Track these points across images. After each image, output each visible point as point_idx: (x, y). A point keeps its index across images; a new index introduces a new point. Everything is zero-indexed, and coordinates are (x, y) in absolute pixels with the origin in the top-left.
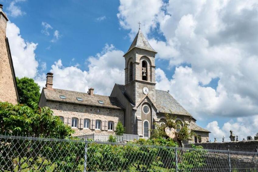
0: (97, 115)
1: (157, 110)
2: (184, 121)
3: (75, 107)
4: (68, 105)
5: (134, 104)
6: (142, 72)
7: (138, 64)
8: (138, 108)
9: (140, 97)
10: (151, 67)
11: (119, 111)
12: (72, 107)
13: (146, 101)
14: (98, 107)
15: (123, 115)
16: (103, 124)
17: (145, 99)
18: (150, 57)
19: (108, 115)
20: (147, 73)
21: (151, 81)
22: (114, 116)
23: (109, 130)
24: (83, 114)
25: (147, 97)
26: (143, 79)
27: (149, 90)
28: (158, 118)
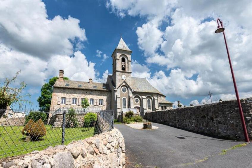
0: (91, 96)
1: (132, 90)
2: (153, 97)
3: (75, 91)
4: (69, 89)
5: (116, 87)
6: (121, 65)
7: (118, 59)
8: (118, 89)
9: (119, 81)
10: (128, 61)
11: (107, 92)
12: (73, 91)
13: (124, 84)
14: (91, 90)
15: (110, 95)
16: (95, 101)
17: (123, 83)
18: (127, 55)
19: (99, 95)
20: (125, 65)
21: (128, 71)
22: (104, 96)
23: (100, 105)
24: (80, 95)
25: (125, 82)
26: (122, 70)
27: (127, 77)
28: (133, 95)
